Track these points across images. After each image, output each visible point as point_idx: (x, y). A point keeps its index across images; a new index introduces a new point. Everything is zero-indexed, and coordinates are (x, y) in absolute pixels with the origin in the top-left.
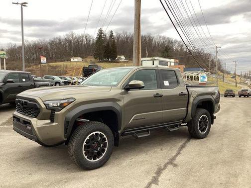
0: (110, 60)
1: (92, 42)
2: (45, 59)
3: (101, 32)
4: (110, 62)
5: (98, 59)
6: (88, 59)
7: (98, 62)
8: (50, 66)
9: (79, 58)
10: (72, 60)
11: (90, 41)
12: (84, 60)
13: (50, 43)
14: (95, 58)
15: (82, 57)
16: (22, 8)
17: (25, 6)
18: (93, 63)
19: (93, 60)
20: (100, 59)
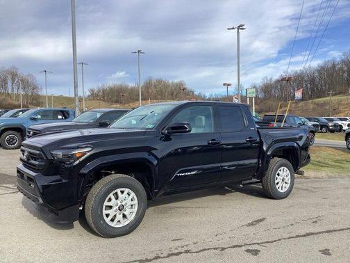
8: (315, 104)
17: (243, 29)
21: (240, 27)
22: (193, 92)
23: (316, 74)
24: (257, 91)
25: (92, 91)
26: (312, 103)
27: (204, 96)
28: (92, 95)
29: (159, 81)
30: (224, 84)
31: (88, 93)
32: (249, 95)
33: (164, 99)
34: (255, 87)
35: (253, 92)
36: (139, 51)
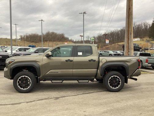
1: (148, 27)
2: (108, 41)
5: (152, 38)
6: (145, 39)
7: (152, 40)
8: (118, 45)
9: (138, 38)
11: (147, 26)
12: (141, 39)
13: (120, 31)
14: (150, 38)
15: (141, 38)
16: (84, 15)
17: (86, 14)
18: (148, 41)
19: (148, 39)
20: (153, 38)
21: (84, 13)
22: (68, 38)
23: (120, 32)
24: (95, 39)
25: (21, 36)
26: (117, 45)
27: (73, 40)
28: (21, 38)
29: (53, 33)
30: (80, 36)
32: (91, 41)
33: (55, 41)
34: (94, 37)
35: (93, 39)
36: (42, 20)
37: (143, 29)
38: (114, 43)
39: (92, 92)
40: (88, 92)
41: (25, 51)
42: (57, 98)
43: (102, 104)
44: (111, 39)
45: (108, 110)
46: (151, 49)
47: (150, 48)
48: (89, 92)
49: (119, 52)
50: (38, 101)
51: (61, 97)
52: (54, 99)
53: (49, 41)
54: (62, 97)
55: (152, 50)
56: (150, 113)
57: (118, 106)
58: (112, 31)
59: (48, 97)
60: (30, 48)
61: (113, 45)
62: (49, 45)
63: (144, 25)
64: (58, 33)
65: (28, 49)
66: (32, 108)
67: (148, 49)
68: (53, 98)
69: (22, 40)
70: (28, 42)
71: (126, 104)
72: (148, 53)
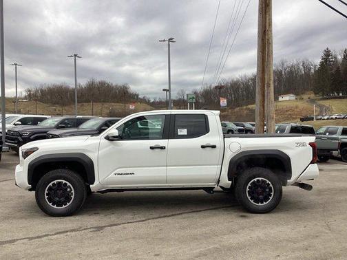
0: (341, 95)
1: (312, 71)
2: (225, 101)
3: (327, 53)
4: (340, 98)
5: (320, 94)
6: (305, 97)
7: (321, 99)
9: (292, 95)
10: (280, 99)
11: (310, 69)
14: (316, 94)
15: (296, 94)
16: (169, 45)
17: (173, 42)
18: (312, 101)
19: (313, 96)
20: (323, 95)
21: (170, 40)
22: (138, 96)
23: (251, 82)
24: (197, 96)
25: (29, 91)
26: (246, 109)
27: (148, 100)
28: (29, 95)
29: (103, 84)
30: (164, 90)
31: (24, 94)
32: (189, 101)
33: (108, 102)
34: (195, 93)
35: (193, 98)
36: (75, 55)
37: (301, 76)
38: (239, 106)
39: (179, 212)
40: (171, 214)
41: (36, 124)
42: (100, 228)
43: (197, 239)
44: (233, 96)
45: (209, 250)
46: (319, 117)
47: (316, 116)
48: (174, 213)
49: (248, 125)
50: (55, 234)
51: (108, 226)
52: (92, 230)
53: (94, 101)
54: (112, 225)
55: (320, 119)
56: (297, 254)
57: (231, 241)
58: (235, 80)
59: (80, 225)
60: (46, 118)
61: (237, 109)
62: (94, 110)
63: (304, 67)
64: (114, 84)
65: (42, 120)
66: (39, 250)
67: (312, 119)
68: (90, 228)
69: (30, 100)
70: (45, 105)
71: (249, 237)
72: (309, 126)
